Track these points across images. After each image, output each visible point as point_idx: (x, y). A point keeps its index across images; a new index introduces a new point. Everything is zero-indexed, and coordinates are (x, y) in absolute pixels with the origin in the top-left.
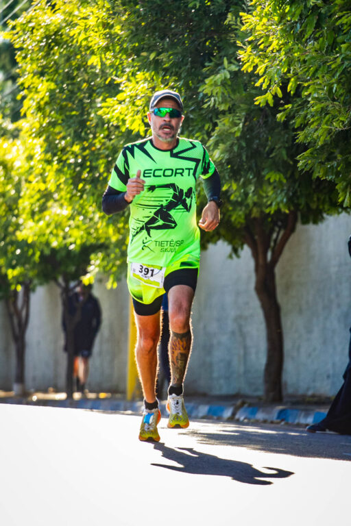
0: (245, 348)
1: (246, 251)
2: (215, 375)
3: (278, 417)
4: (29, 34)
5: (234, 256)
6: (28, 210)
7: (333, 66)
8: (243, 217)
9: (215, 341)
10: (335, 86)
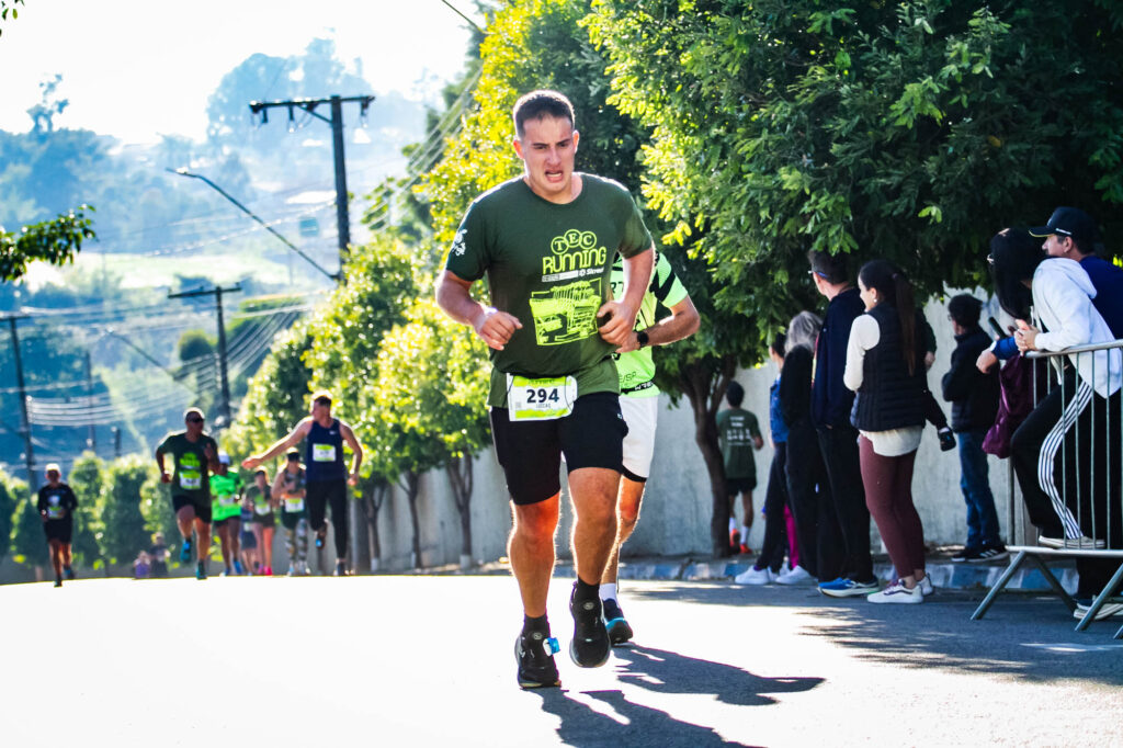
0: (696, 503)
1: (685, 400)
2: (668, 534)
3: (726, 573)
4: (443, 187)
5: (673, 406)
6: (458, 372)
7: (738, 197)
8: (676, 364)
9: (666, 499)
10: (743, 219)
